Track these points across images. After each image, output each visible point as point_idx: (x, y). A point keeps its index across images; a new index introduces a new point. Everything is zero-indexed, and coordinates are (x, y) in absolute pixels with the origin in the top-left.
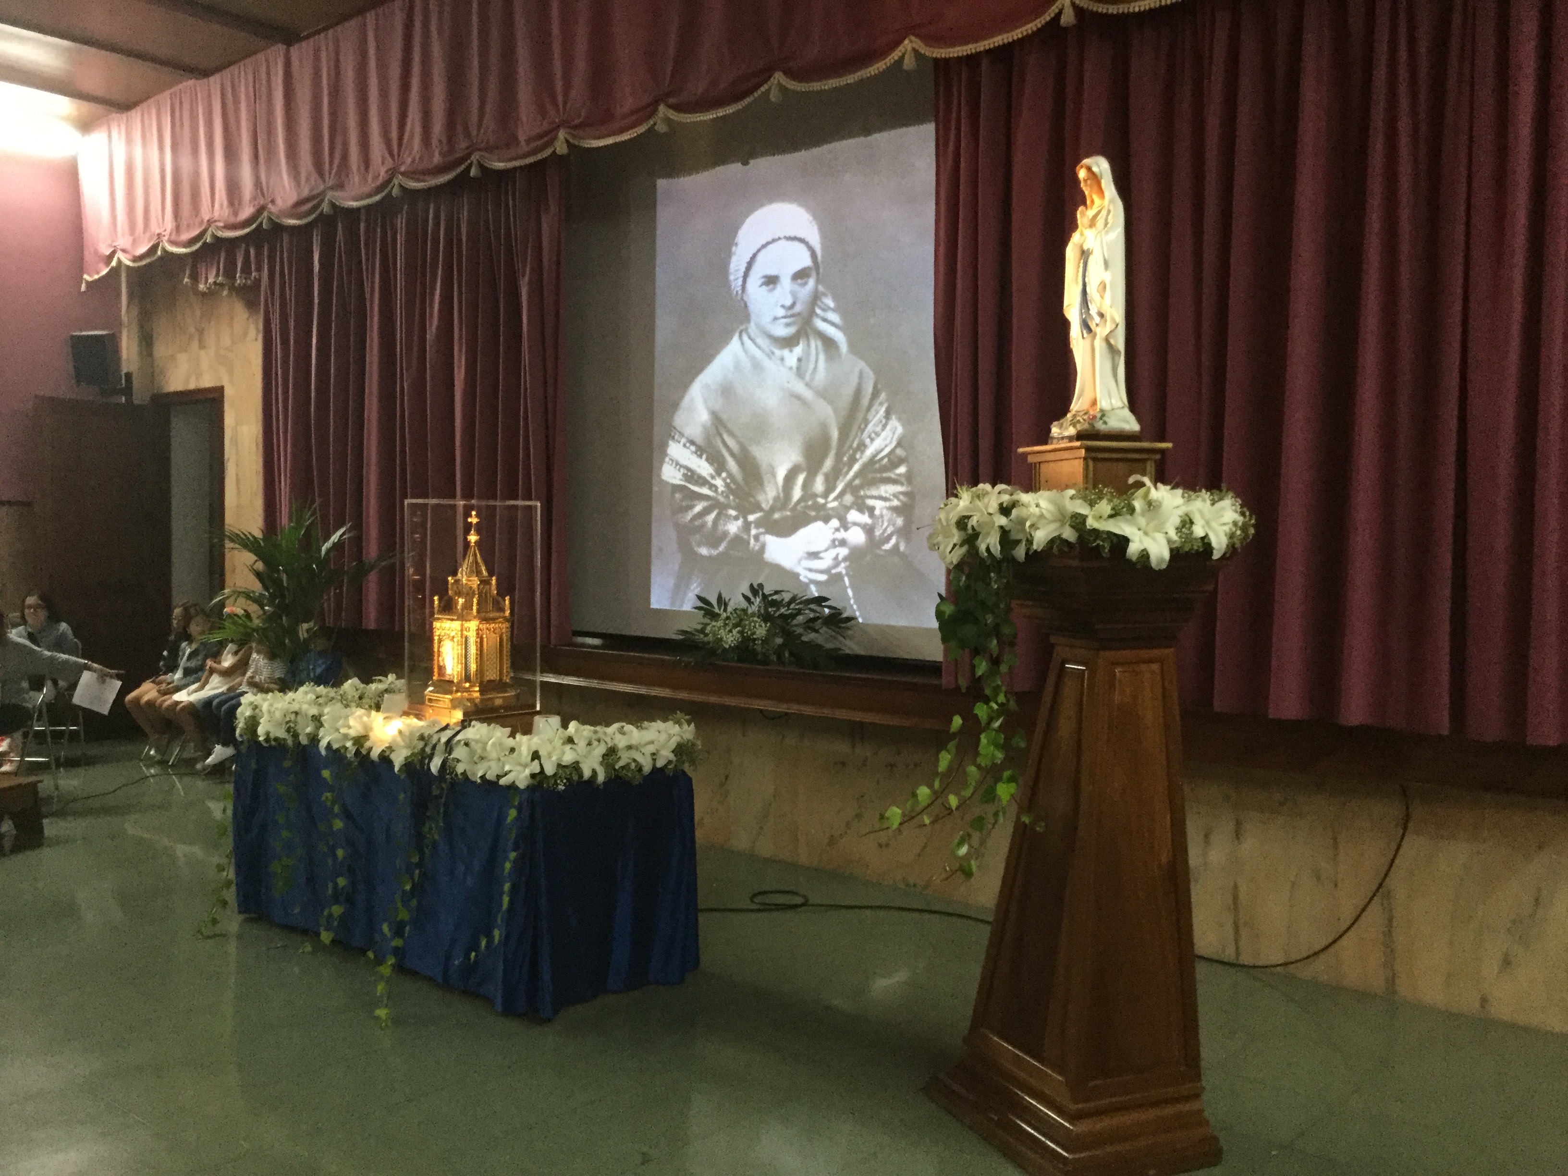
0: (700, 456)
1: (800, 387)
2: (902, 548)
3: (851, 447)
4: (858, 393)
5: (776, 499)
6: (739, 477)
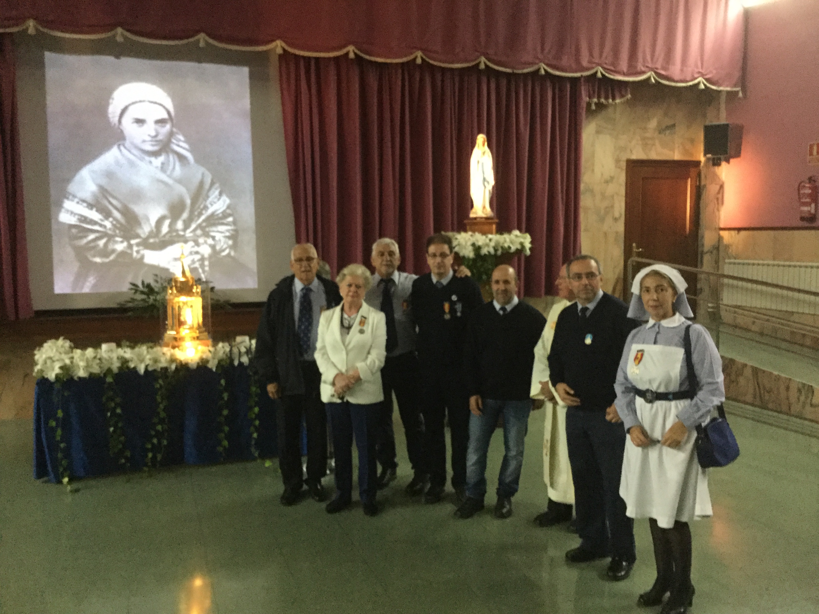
6: (122, 221)
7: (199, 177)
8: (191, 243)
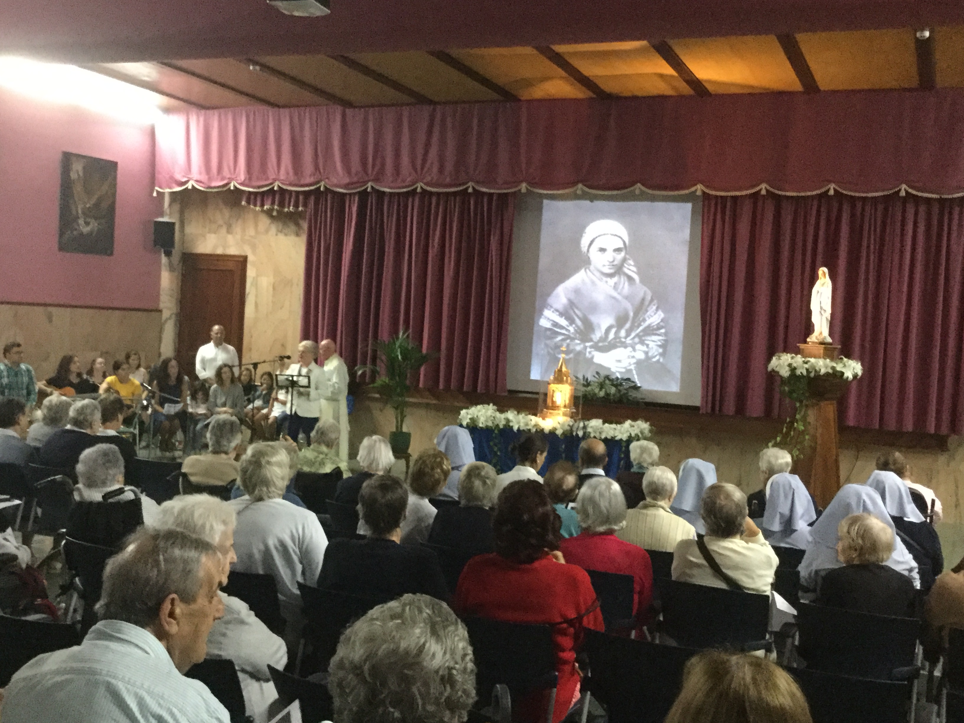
0: (562, 317)
1: (615, 294)
2: (661, 360)
3: (639, 320)
4: (643, 300)
5: (601, 338)
6: (582, 327)
7: (641, 295)
8: (630, 349)
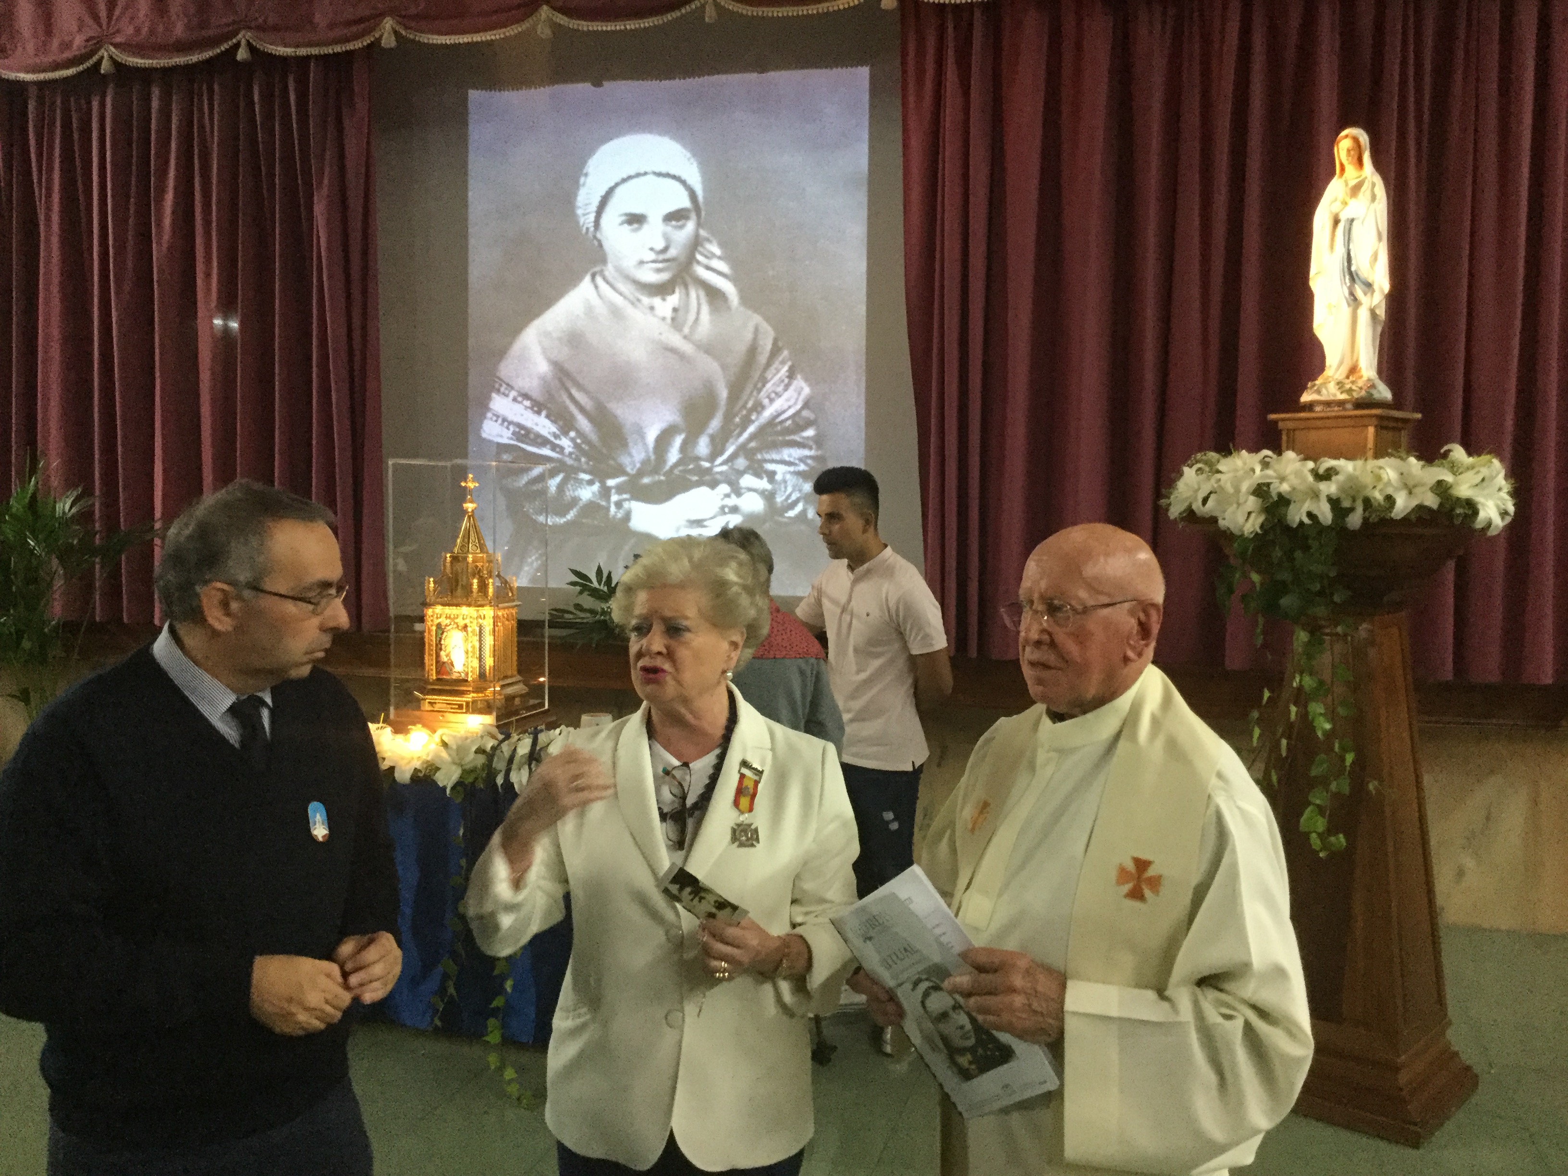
3: (744, 406)
5: (646, 462)
6: (593, 437)
